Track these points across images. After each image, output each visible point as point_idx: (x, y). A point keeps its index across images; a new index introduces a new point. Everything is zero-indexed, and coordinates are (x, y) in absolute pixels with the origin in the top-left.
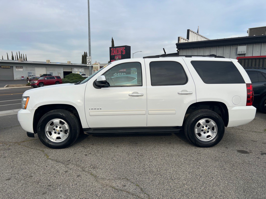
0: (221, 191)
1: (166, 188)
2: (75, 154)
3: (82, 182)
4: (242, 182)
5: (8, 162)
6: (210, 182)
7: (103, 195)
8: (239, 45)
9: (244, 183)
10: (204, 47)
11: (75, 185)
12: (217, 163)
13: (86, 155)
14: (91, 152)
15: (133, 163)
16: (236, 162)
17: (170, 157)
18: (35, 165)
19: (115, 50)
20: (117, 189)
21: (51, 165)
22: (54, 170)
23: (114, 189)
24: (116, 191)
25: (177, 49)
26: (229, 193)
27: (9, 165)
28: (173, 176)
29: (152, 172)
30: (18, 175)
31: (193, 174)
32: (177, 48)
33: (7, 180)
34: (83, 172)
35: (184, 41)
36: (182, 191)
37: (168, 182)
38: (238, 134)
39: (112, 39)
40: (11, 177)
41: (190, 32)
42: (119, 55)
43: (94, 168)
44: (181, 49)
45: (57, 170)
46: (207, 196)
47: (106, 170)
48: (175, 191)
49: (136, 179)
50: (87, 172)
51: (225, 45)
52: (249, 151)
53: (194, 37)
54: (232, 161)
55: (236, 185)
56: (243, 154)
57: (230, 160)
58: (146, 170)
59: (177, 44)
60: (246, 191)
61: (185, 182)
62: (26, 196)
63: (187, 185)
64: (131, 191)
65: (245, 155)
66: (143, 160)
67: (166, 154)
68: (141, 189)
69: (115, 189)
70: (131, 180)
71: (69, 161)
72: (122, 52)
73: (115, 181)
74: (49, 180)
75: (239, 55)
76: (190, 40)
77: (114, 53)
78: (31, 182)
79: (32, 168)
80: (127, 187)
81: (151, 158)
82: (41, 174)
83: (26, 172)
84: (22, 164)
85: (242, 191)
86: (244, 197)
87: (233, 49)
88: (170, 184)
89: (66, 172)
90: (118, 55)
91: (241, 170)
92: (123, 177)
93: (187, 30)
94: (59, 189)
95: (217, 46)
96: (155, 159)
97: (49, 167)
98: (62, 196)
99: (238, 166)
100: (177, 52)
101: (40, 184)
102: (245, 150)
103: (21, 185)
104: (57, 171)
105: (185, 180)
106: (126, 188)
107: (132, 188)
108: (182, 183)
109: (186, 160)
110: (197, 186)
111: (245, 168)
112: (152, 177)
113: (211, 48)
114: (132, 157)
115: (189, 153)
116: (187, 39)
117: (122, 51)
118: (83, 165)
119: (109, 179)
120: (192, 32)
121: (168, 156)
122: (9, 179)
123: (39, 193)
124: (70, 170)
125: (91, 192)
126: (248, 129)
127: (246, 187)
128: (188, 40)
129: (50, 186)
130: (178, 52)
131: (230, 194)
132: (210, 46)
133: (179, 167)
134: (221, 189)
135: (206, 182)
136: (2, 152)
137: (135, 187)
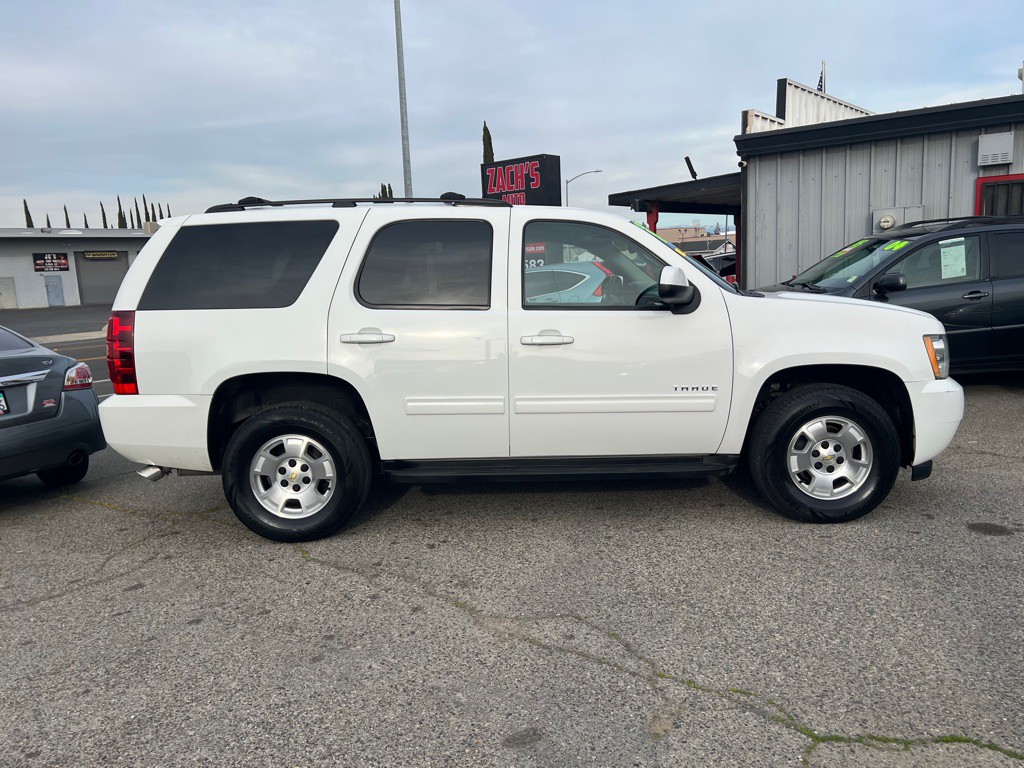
0: (899, 650)
1: (709, 641)
2: (394, 543)
3: (431, 626)
4: (974, 624)
5: (182, 572)
6: (863, 626)
7: (502, 664)
8: (983, 129)
9: (983, 627)
10: (845, 145)
11: (408, 635)
12: (891, 566)
13: (432, 547)
14: (447, 537)
15: (593, 570)
16: (961, 563)
17: (720, 550)
18: (269, 581)
19: (500, 175)
20: (545, 647)
21: (321, 579)
22: (333, 593)
23: (535, 647)
24: (545, 651)
25: (739, 159)
26: (927, 655)
27: (186, 581)
28: (734, 608)
29: (659, 596)
30: (224, 609)
31: (803, 601)
32: (739, 154)
33: (190, 623)
34: (430, 598)
35: (768, 127)
36: (765, 652)
37: (717, 626)
38: (977, 470)
39: (486, 130)
40: (203, 614)
41: (790, 90)
42: (518, 192)
43: (464, 585)
44: (754, 156)
45: (344, 593)
46: (849, 664)
47: (504, 591)
48: (742, 651)
49: (607, 618)
50: (442, 596)
51: (929, 134)
52: (1011, 526)
53: (806, 106)
54: (945, 561)
55: (954, 632)
56: (988, 538)
57: (938, 556)
58: (639, 589)
59: (738, 140)
60: (989, 651)
61: (774, 625)
62: (261, 666)
63: (782, 634)
64: (593, 651)
65: (997, 539)
66: (627, 559)
67: (705, 540)
68: (627, 646)
69: (540, 645)
70: (589, 620)
71: (379, 564)
72: (528, 179)
73: (537, 624)
74: (325, 622)
75: (985, 168)
76: (791, 122)
77: (499, 187)
78: (269, 628)
79: (263, 588)
80: (578, 642)
81: (656, 554)
82: (295, 604)
83: (245, 600)
84: (230, 576)
85: (975, 651)
86: (981, 668)
87: (961, 147)
88: (725, 630)
89: (374, 597)
90: (515, 192)
91: (975, 588)
92: (563, 612)
93: (779, 81)
94: (359, 647)
95: (896, 139)
96: (669, 556)
97: (316, 585)
98: (374, 666)
99: (965, 575)
100: (739, 170)
101: (297, 632)
102: (997, 522)
103: (238, 636)
104: (346, 596)
105: (776, 620)
106: (575, 642)
107: (595, 644)
108: (765, 627)
109: (780, 557)
110: (817, 636)
111: (992, 580)
112: (662, 611)
113: (873, 148)
114: (589, 551)
115: (789, 537)
116: (778, 116)
117: (527, 176)
118: (425, 578)
119: (517, 618)
120: (797, 87)
121: (715, 546)
122: (198, 621)
123: (301, 659)
124: (387, 592)
125: (465, 655)
126: (1017, 451)
127: (990, 640)
128: (781, 121)
129: (331, 637)
130: (744, 169)
131: (932, 659)
132: (870, 142)
133: (753, 579)
134: (900, 645)
135: (849, 626)
136: (156, 542)
137: (605, 640)
